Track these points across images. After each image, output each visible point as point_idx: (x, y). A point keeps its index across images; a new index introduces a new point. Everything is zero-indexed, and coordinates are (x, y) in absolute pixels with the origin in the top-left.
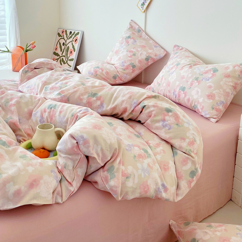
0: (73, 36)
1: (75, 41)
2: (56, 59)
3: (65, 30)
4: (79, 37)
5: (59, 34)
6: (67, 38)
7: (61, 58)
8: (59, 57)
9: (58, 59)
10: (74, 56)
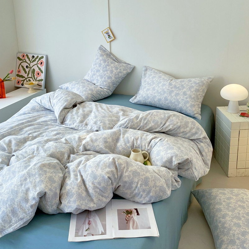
0: (37, 60)
1: (41, 64)
2: (22, 81)
3: (25, 54)
4: (44, 60)
5: (19, 58)
6: (30, 62)
7: (28, 79)
8: (24, 79)
9: (24, 80)
10: (42, 76)
